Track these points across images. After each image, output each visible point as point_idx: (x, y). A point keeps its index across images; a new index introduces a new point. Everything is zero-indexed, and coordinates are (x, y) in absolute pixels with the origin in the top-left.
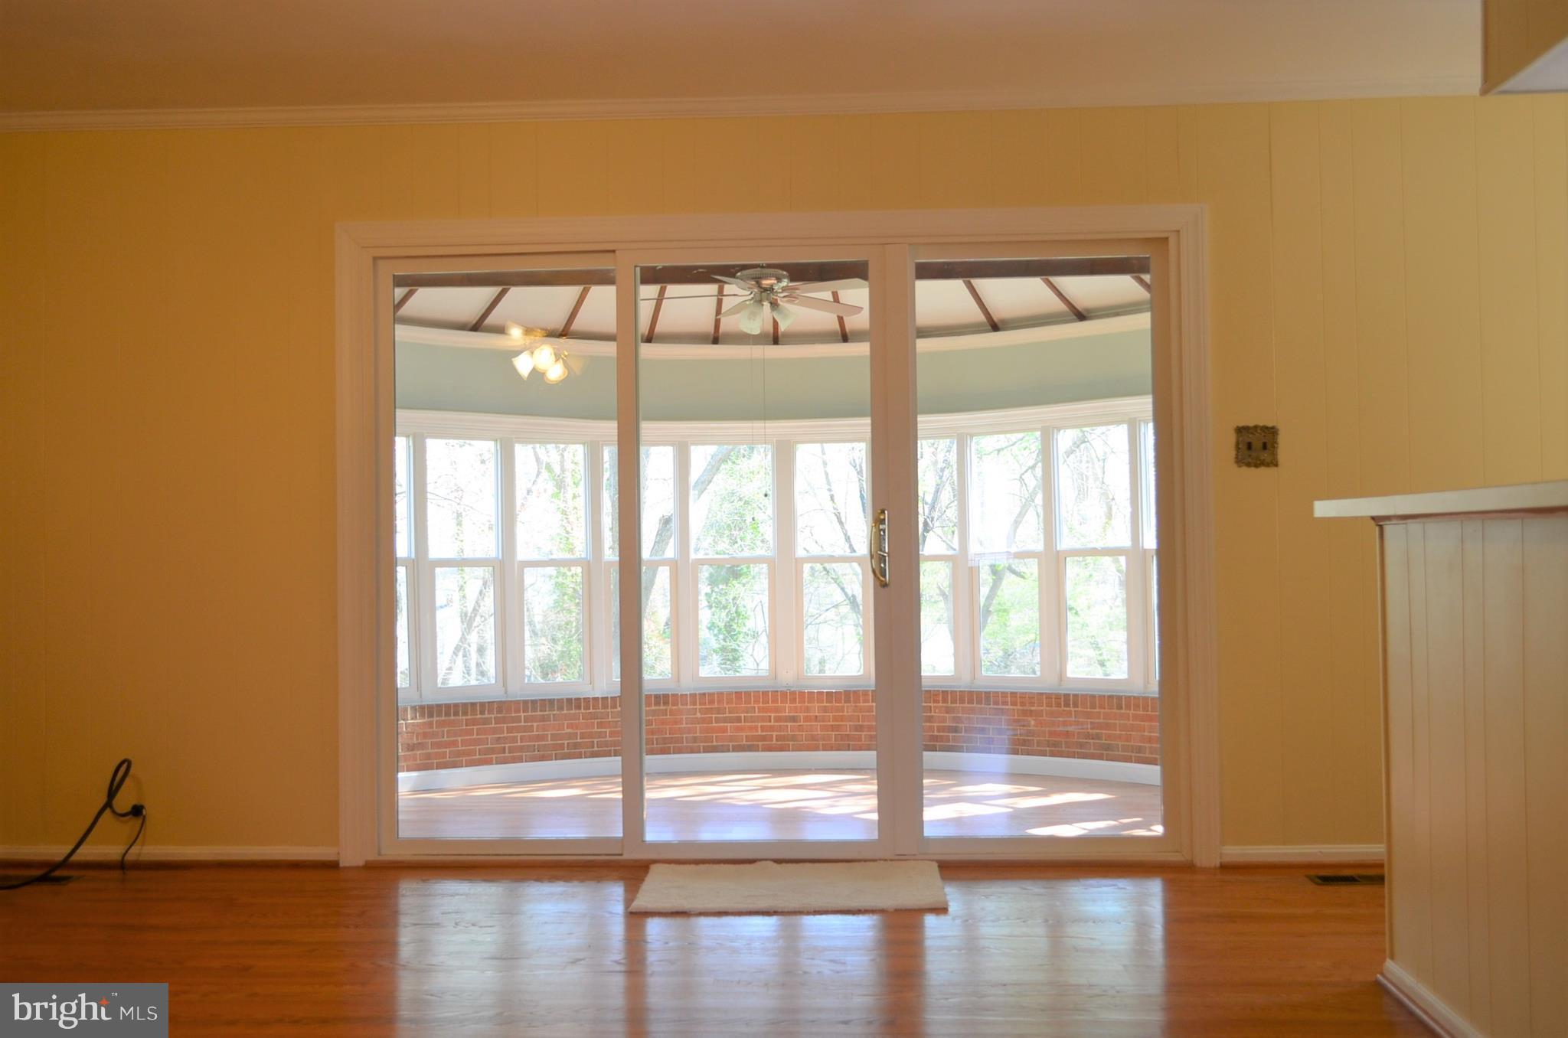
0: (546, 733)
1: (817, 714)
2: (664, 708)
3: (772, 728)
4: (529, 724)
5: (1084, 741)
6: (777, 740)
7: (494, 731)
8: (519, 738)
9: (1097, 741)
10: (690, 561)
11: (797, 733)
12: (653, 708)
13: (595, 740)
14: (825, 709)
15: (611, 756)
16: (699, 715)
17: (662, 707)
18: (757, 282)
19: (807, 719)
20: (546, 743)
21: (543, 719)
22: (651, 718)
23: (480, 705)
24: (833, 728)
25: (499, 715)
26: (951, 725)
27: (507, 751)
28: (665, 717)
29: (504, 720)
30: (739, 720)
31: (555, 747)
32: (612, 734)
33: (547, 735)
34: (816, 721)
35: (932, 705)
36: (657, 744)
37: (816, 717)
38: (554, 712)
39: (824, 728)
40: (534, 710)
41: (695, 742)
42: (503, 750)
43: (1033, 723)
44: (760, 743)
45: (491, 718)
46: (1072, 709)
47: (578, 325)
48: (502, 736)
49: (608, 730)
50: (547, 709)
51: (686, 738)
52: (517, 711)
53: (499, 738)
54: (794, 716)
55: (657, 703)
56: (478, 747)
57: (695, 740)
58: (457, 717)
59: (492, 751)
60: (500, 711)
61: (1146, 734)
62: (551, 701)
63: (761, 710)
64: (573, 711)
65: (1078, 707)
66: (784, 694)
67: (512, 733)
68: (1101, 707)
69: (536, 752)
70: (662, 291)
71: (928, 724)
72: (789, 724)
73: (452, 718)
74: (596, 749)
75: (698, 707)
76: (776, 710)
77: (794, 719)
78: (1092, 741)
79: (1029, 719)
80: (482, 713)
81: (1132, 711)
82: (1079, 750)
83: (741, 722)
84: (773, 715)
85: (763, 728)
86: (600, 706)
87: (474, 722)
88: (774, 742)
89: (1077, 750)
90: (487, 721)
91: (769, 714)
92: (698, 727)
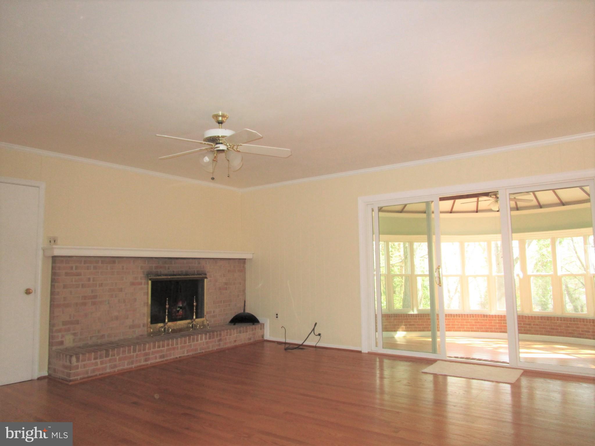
13: (465, 327)
16: (497, 321)
18: (496, 196)
19: (534, 325)
24: (543, 328)
26: (586, 330)
28: (486, 321)
32: (470, 325)
34: (537, 326)
37: (537, 324)
39: (540, 328)
41: (497, 329)
47: (454, 210)
62: (451, 315)
66: (526, 317)
70: (478, 199)
71: (578, 329)
73: (422, 318)
75: (497, 319)
77: (529, 324)
92: (497, 325)
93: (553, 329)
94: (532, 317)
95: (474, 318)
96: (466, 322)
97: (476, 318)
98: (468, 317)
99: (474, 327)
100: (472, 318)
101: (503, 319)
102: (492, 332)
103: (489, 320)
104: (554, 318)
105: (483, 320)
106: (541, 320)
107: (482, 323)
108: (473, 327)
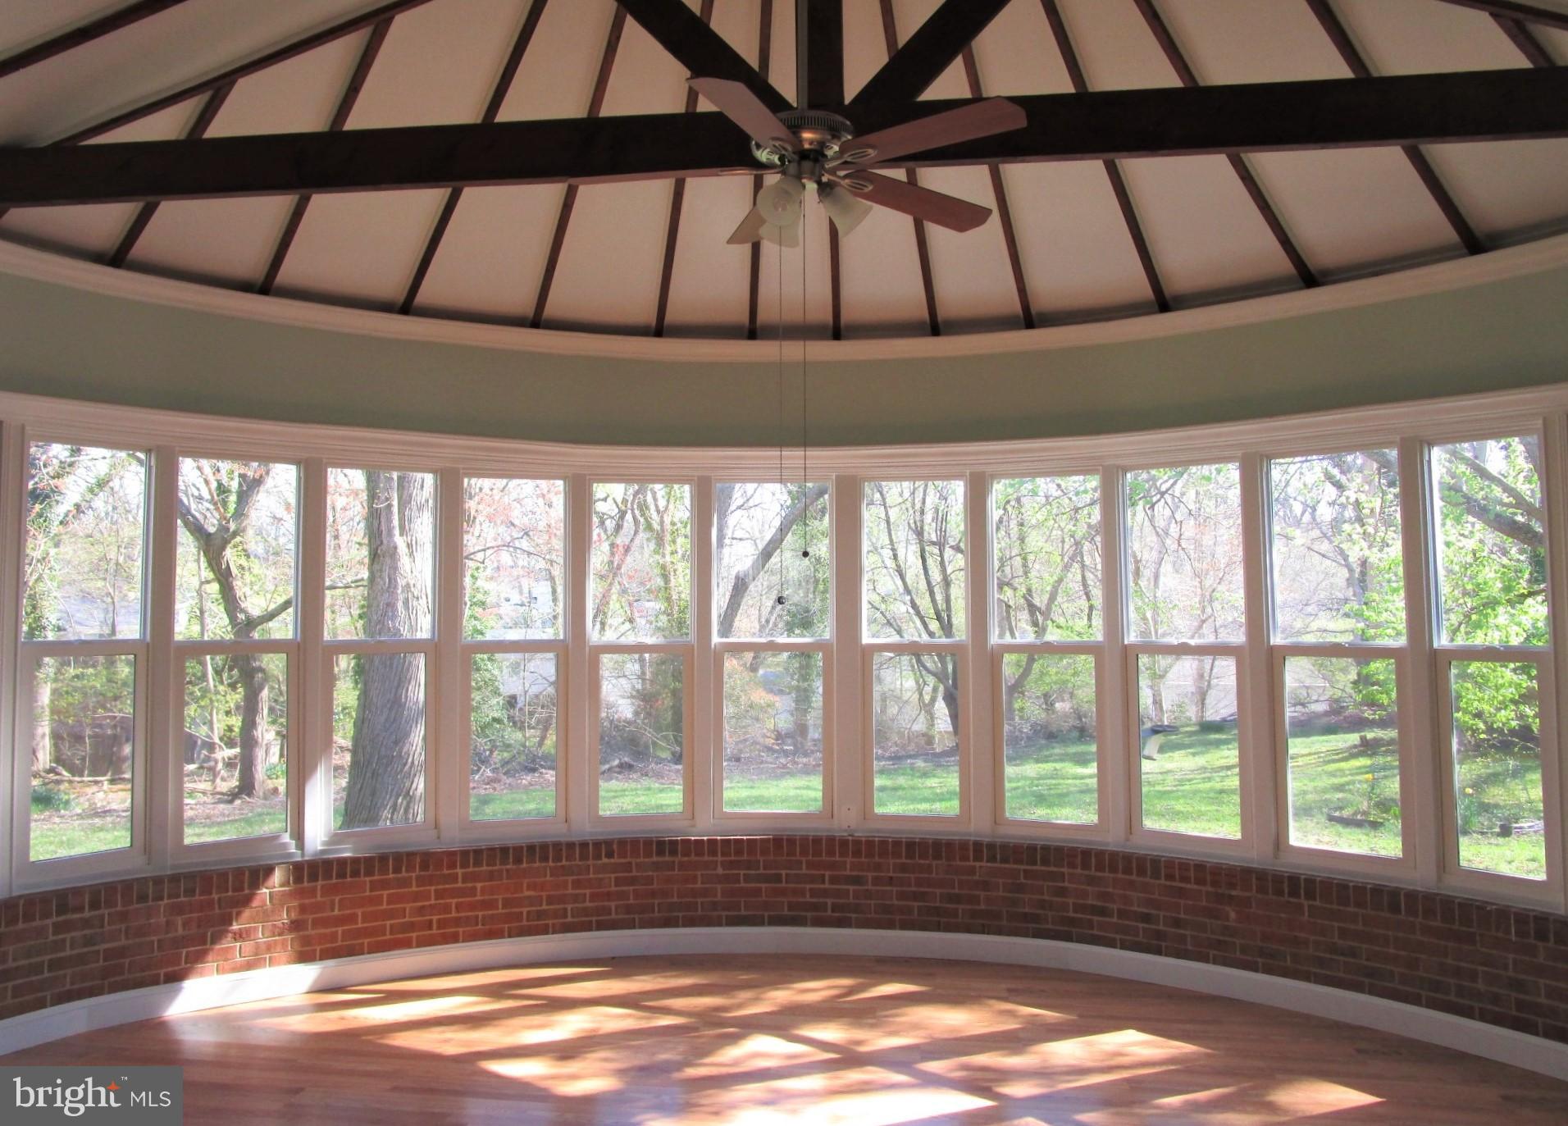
0: (495, 897)
1: (891, 874)
2: (671, 859)
3: (825, 893)
4: (470, 885)
5: (1328, 956)
6: (833, 911)
7: (416, 897)
8: (453, 906)
9: (1352, 960)
10: (713, 646)
11: (863, 902)
12: (655, 859)
13: (569, 907)
14: (903, 868)
15: (590, 930)
16: (720, 871)
17: (667, 858)
19: (877, 881)
20: (495, 912)
21: (491, 876)
22: (650, 873)
23: (394, 859)
24: (916, 896)
25: (422, 873)
26: (1095, 903)
27: (435, 926)
28: (670, 873)
29: (430, 881)
30: (778, 878)
31: (509, 918)
32: (593, 897)
33: (497, 900)
34: (891, 884)
35: (1065, 870)
36: (659, 912)
37: (891, 878)
38: (508, 867)
39: (902, 896)
40: (477, 863)
42: (429, 925)
43: (1233, 915)
44: (809, 914)
45: (411, 877)
46: (1306, 903)
48: (427, 903)
49: (588, 892)
50: (498, 862)
51: (702, 903)
52: (452, 866)
53: (423, 907)
54: (858, 876)
55: (660, 852)
56: (388, 923)
57: (714, 906)
58: (357, 879)
59: (412, 927)
60: (425, 866)
61: (1449, 961)
62: (504, 850)
63: (810, 865)
64: (537, 864)
65: (1315, 899)
66: (844, 843)
67: (442, 898)
68: (1359, 904)
69: (480, 927)
71: (1059, 899)
72: (851, 888)
74: (569, 919)
75: (720, 858)
76: (832, 866)
77: (857, 880)
78: (1341, 958)
79: (1227, 908)
80: (397, 870)
81: (1420, 919)
82: (1318, 971)
83: (781, 882)
84: (827, 873)
85: (813, 893)
86: (577, 856)
87: (385, 885)
88: (829, 913)
89: (1314, 970)
90: (405, 883)
91: (822, 872)
92: (719, 887)
93: (957, 899)
94: (870, 843)
95: (615, 860)
96: (577, 884)
97: (623, 860)
98: (588, 859)
99: (613, 904)
100: (605, 860)
101: (745, 857)
102: (691, 922)
103: (682, 866)
104: (964, 845)
105: (657, 866)
106: (906, 858)
107: (649, 880)
108: (606, 903)
